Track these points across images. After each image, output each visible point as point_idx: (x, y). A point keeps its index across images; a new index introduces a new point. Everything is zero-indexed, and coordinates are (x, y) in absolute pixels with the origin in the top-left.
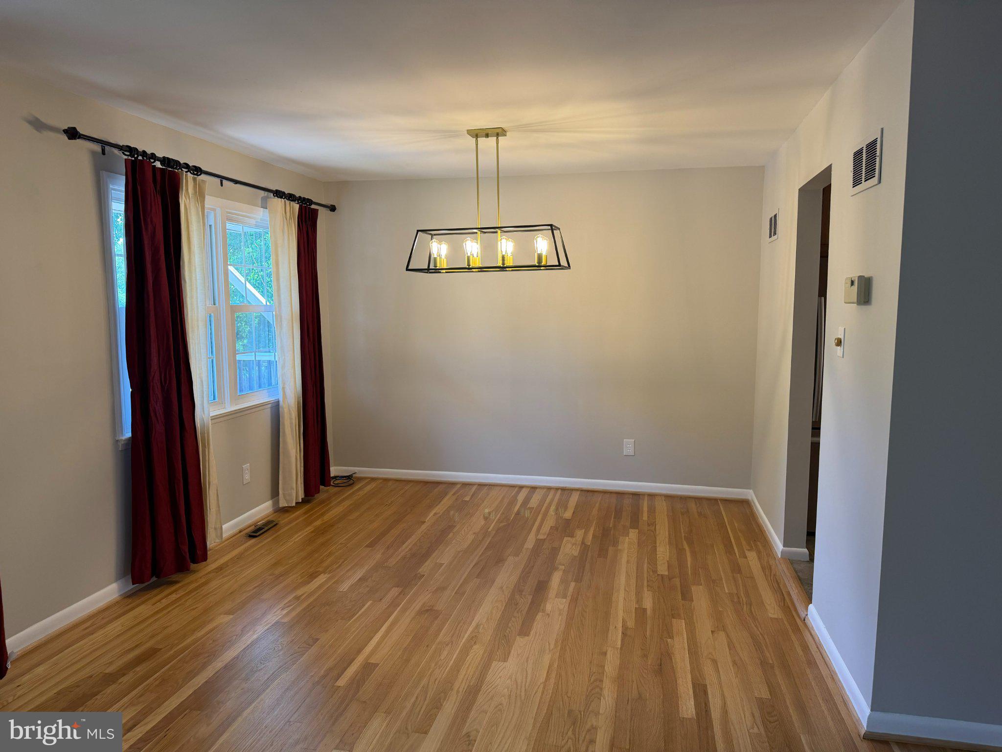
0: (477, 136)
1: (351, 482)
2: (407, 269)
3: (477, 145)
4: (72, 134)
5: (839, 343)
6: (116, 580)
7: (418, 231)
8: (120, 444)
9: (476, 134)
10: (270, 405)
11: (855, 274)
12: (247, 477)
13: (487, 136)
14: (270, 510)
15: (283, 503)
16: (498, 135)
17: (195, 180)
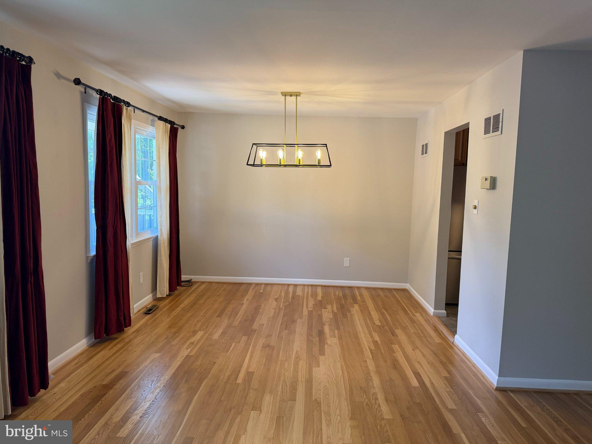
0: (285, 95)
1: (191, 284)
2: (247, 165)
3: (285, 100)
4: (77, 82)
5: (475, 208)
6: (85, 338)
7: (253, 144)
8: (89, 259)
9: (285, 94)
10: (152, 239)
11: (488, 176)
12: (142, 280)
13: (291, 96)
14: (151, 299)
15: (159, 295)
16: (297, 96)
17: (127, 109)
